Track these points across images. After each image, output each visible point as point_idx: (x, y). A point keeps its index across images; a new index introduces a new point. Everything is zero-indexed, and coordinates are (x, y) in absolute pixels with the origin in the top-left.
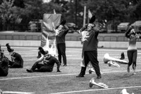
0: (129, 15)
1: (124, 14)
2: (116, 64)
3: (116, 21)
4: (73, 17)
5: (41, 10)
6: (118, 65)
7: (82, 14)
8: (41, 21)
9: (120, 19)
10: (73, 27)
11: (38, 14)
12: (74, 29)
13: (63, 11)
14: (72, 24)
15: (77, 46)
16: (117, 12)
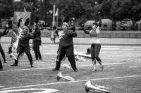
0: (95, 14)
1: (90, 12)
2: (82, 59)
3: (83, 19)
4: (42, 15)
5: (12, 8)
6: (84, 60)
7: (51, 12)
8: (12, 18)
9: (87, 17)
10: (43, 24)
11: (10, 12)
12: (44, 26)
13: (34, 9)
14: (42, 22)
15: (47, 42)
16: (84, 10)
